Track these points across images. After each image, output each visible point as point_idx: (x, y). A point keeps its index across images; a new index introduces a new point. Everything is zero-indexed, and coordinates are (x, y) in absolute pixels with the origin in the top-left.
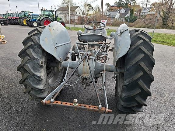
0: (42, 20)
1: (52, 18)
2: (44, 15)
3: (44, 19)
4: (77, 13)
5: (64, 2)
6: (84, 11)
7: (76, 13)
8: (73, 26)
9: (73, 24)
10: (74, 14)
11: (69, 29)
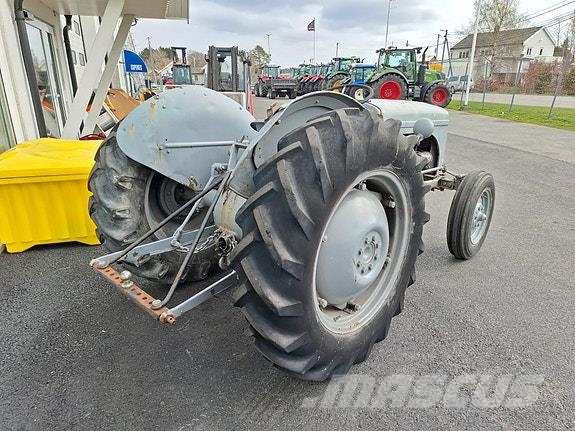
0: (377, 80)
1: (409, 73)
2: (386, 65)
3: (382, 77)
4: (529, 51)
5: (480, 17)
6: (566, 41)
7: (525, 52)
8: (478, 97)
9: (504, 92)
10: (515, 54)
11: (462, 109)
